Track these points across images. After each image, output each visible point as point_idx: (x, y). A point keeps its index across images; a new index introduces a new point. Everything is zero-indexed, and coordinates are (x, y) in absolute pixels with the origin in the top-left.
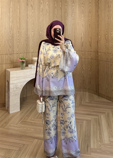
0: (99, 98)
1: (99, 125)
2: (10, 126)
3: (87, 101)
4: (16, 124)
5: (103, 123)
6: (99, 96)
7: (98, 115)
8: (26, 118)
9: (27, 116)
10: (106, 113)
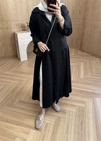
0: (82, 53)
1: (79, 68)
2: (22, 68)
3: (73, 55)
4: (26, 67)
5: (82, 67)
6: (81, 51)
7: (79, 63)
8: (32, 64)
9: (32, 62)
10: (85, 62)
